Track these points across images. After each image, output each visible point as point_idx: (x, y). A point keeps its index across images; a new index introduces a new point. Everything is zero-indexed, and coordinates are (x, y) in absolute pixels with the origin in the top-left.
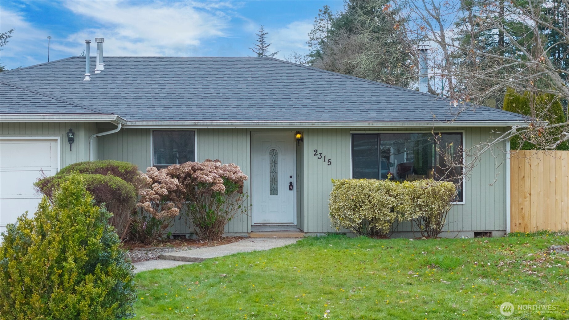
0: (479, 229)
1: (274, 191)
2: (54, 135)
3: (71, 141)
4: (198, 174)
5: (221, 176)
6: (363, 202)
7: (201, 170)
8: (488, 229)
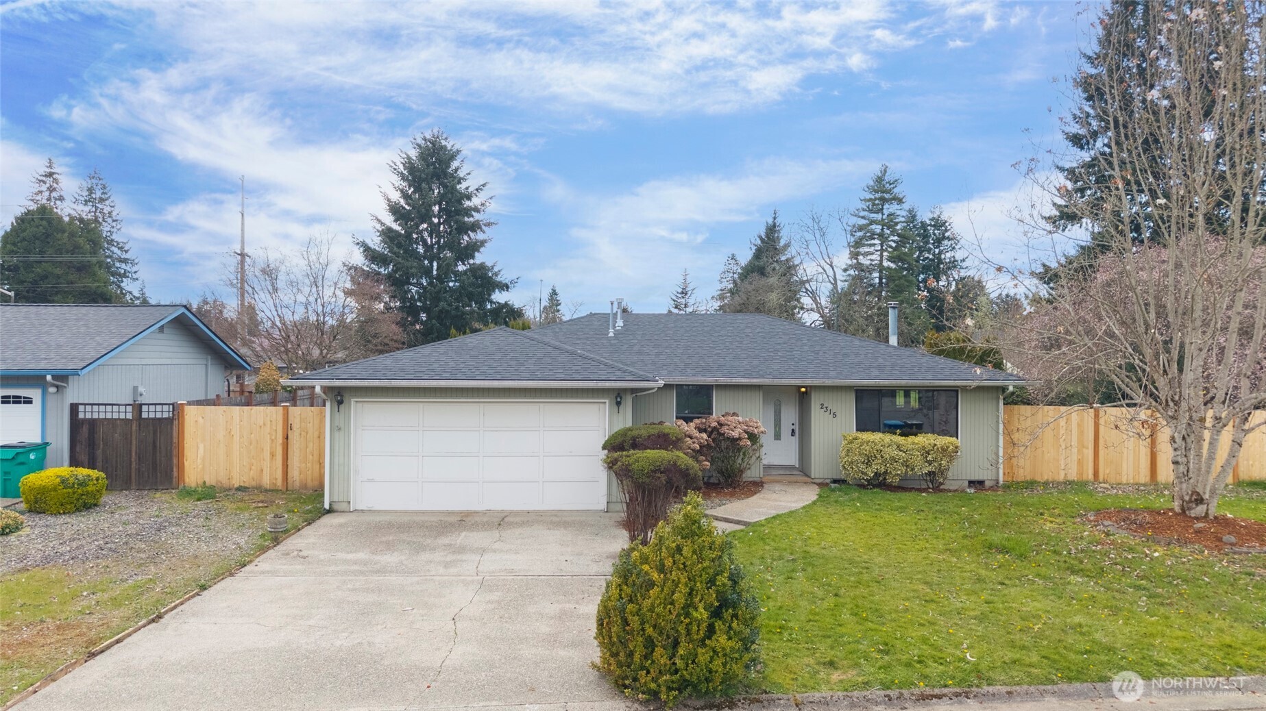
0: (973, 478)
1: (778, 436)
2: (603, 398)
3: (618, 404)
4: (724, 430)
5: (746, 432)
6: (876, 457)
7: (727, 425)
8: (981, 478)
